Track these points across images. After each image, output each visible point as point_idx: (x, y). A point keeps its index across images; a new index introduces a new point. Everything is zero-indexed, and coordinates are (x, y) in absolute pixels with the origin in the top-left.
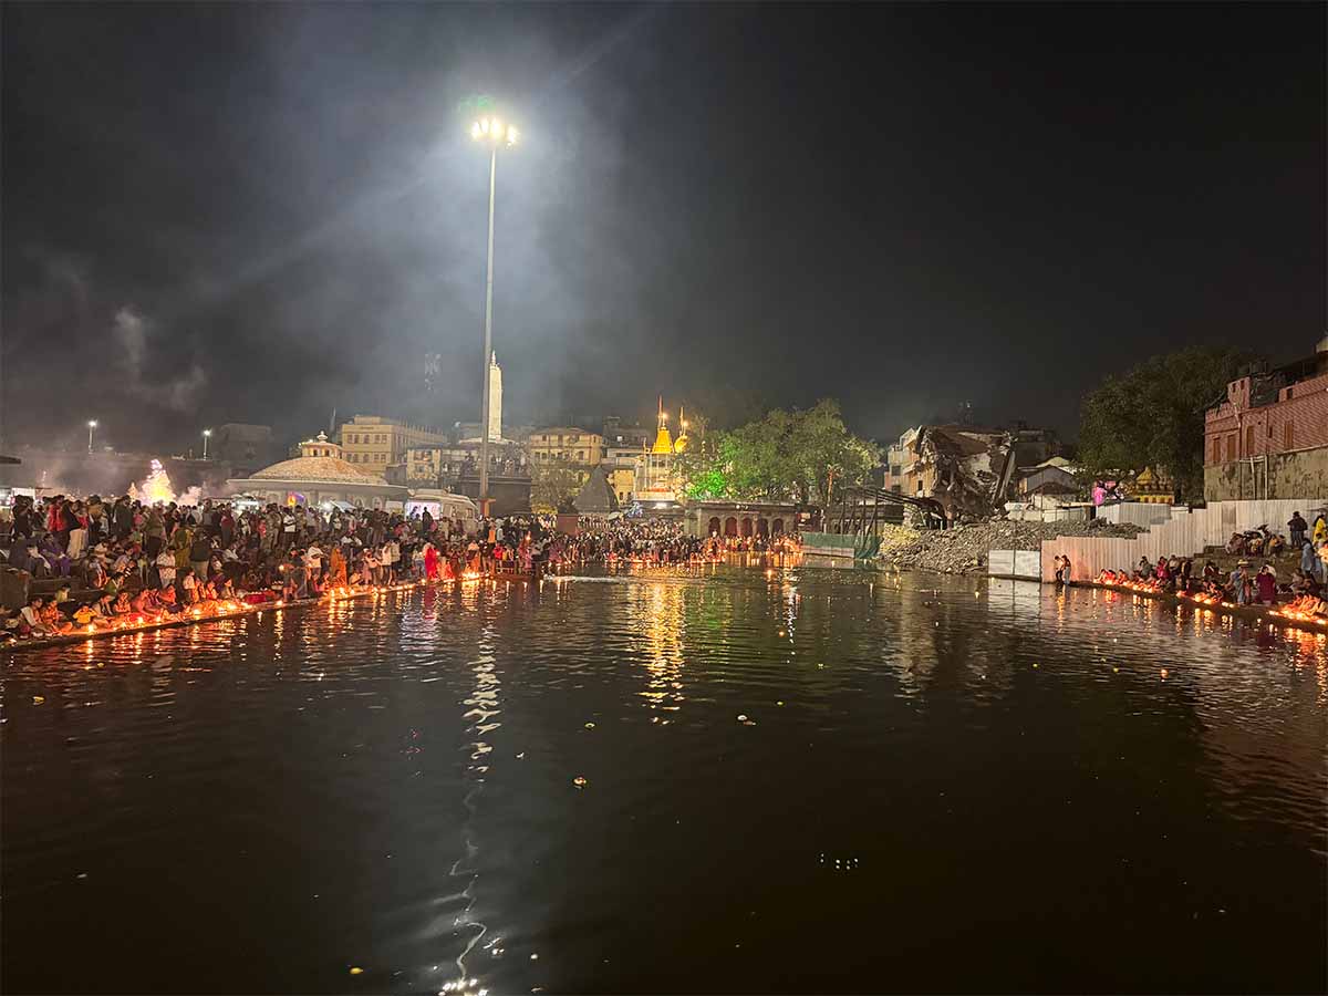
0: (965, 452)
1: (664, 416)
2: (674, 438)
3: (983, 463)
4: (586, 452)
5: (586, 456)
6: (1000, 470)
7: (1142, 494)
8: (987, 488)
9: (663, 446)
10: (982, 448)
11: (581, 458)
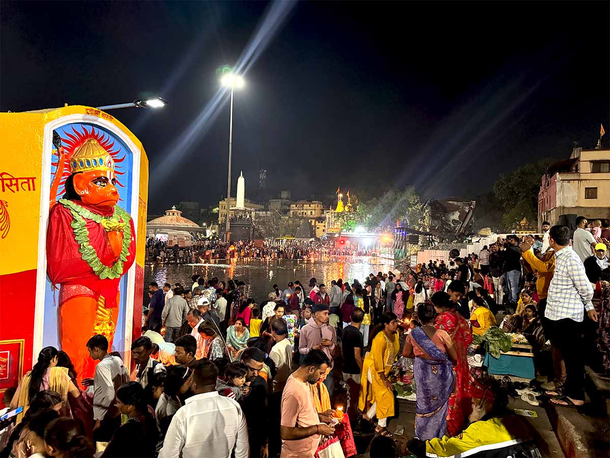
0: (447, 211)
1: (341, 195)
2: (345, 204)
3: (456, 216)
4: (313, 211)
5: (313, 213)
6: (463, 220)
7: (520, 230)
8: (455, 228)
9: (340, 208)
10: (456, 208)
11: (311, 214)
